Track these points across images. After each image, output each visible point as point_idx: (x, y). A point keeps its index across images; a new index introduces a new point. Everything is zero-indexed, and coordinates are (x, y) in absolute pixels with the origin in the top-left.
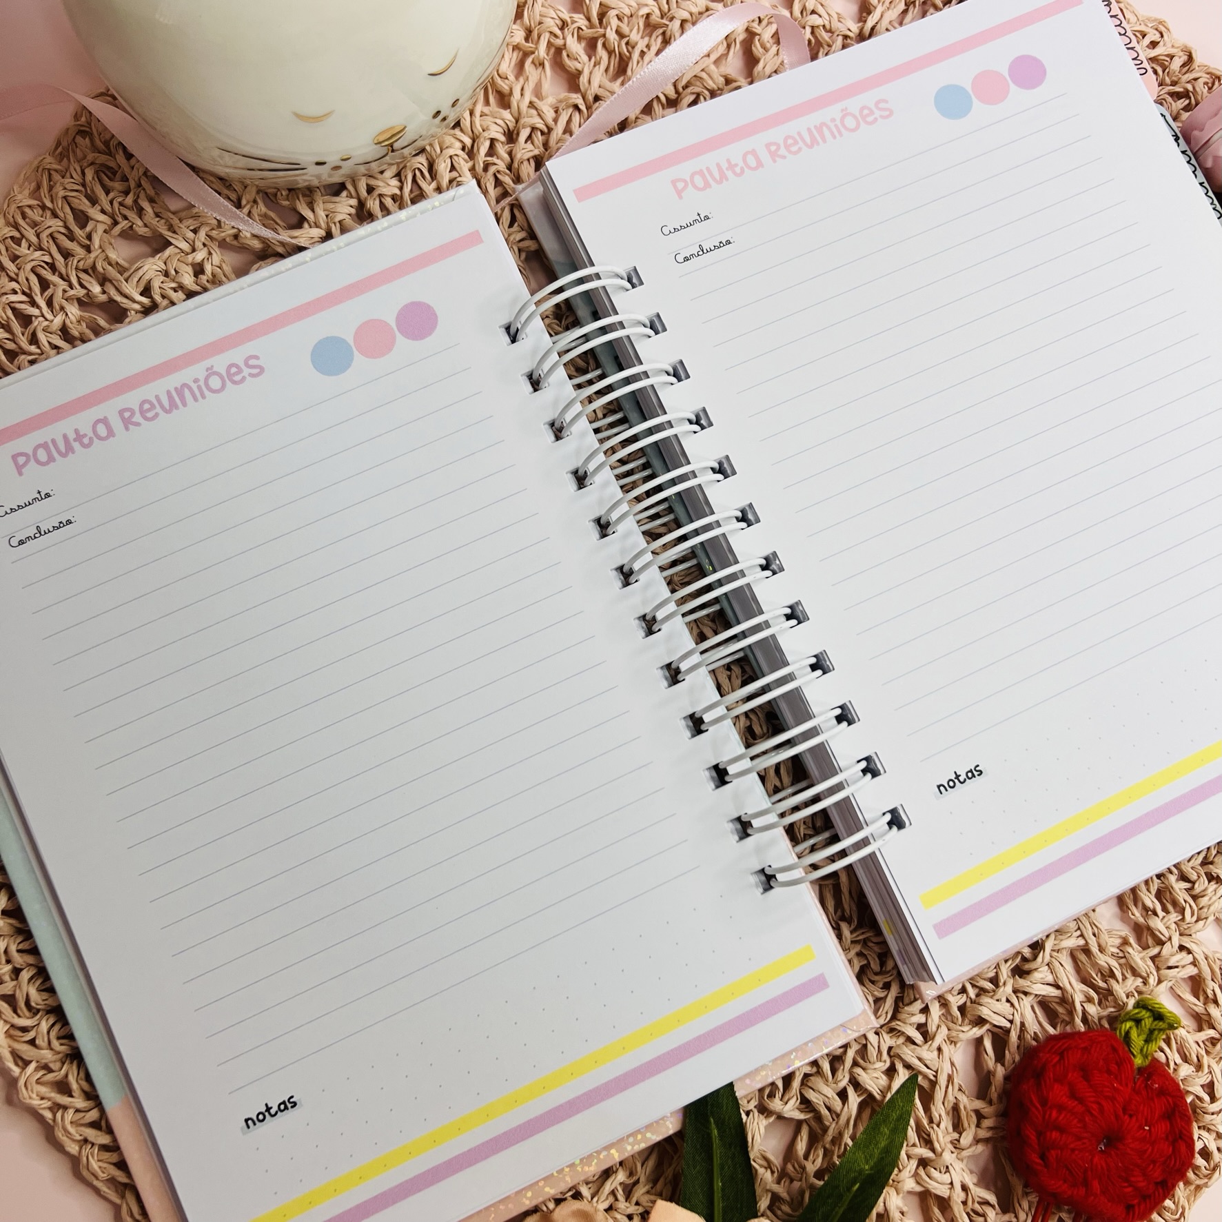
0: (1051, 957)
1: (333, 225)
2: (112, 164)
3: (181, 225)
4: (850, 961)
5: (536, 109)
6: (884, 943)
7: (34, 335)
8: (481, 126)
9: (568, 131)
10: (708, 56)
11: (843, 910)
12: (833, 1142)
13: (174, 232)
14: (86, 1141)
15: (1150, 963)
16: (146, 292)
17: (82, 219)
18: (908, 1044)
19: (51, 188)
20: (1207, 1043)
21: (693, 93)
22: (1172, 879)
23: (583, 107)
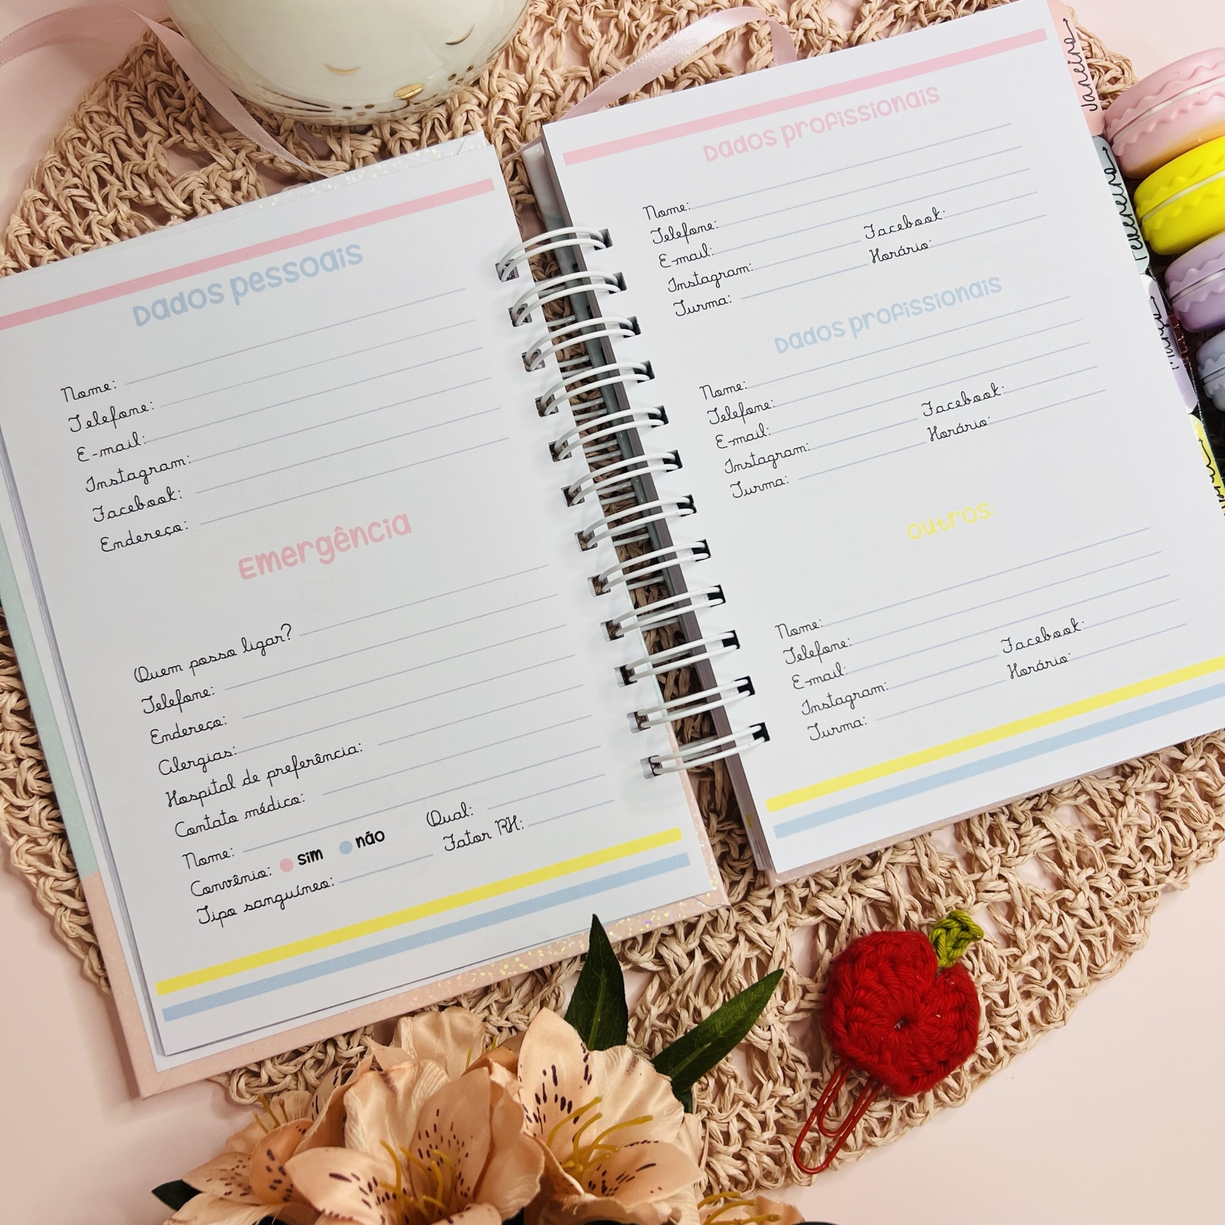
0: (886, 867)
1: (357, 161)
2: (172, 83)
3: (225, 145)
4: (713, 846)
5: (548, 77)
6: (745, 836)
7: (89, 226)
8: (497, 86)
9: (574, 99)
10: (708, 45)
11: (715, 805)
12: (678, 993)
13: (219, 150)
14: (61, 905)
15: (972, 886)
16: (189, 200)
17: (141, 130)
18: (753, 922)
19: (117, 98)
20: (1010, 959)
21: (690, 79)
22: (1003, 818)
23: (590, 80)
